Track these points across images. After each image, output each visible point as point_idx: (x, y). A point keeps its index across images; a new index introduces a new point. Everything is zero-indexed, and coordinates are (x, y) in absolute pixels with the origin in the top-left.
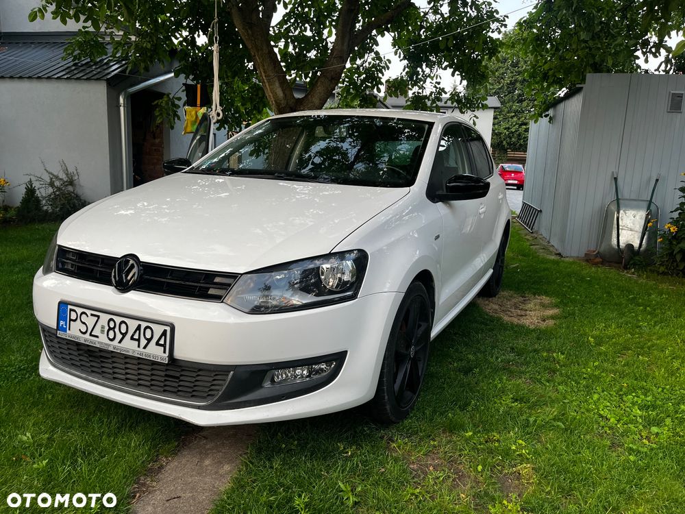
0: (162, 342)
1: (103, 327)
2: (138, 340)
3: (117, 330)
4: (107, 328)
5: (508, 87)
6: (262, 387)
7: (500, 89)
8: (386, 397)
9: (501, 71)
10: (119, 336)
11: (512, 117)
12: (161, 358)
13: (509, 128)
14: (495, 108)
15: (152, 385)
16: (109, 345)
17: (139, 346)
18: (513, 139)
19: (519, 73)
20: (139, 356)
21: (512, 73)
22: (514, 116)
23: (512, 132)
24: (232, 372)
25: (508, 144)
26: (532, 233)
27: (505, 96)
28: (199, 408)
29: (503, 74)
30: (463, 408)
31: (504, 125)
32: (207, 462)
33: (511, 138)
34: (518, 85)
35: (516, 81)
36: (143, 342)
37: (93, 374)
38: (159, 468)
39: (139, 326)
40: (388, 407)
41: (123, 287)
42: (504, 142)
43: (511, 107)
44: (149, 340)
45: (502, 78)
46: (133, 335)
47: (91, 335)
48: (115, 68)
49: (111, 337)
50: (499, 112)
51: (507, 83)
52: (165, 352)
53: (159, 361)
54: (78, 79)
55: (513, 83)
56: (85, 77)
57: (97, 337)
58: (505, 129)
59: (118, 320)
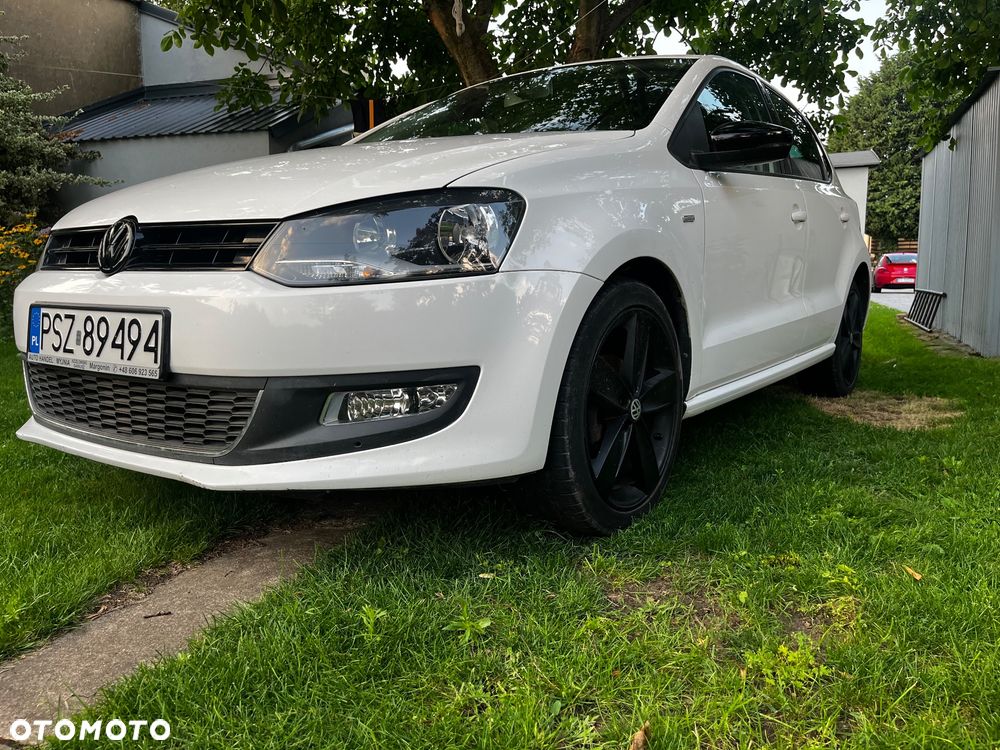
0: (152, 344)
1: (79, 333)
2: (121, 347)
3: (95, 335)
4: (83, 334)
5: (895, 142)
6: (319, 424)
7: (880, 145)
8: (572, 474)
9: (882, 117)
10: (98, 345)
11: (903, 187)
12: (151, 372)
13: (899, 204)
14: (870, 166)
15: (151, 430)
16: (85, 362)
17: (122, 358)
18: (907, 221)
19: (913, 118)
20: (121, 373)
21: (901, 118)
22: (906, 185)
23: (904, 210)
24: (261, 392)
25: (899, 229)
26: (931, 332)
27: (891, 155)
28: (214, 461)
29: (886, 121)
30: (739, 519)
31: (890, 199)
32: (246, 572)
33: (903, 220)
34: (911, 137)
35: (908, 131)
36: (128, 347)
37: (78, 424)
38: (162, 576)
39: (123, 320)
40: (577, 494)
41: (110, 267)
42: (893, 227)
43: (901, 171)
44: (135, 344)
45: (884, 128)
46: (115, 339)
47: (66, 351)
48: (282, 116)
49: (88, 348)
50: (882, 181)
51: (893, 135)
52: (156, 362)
53: (147, 377)
54: (232, 132)
55: (902, 135)
56: (241, 129)
57: (71, 351)
58: (893, 205)
59: (96, 316)
